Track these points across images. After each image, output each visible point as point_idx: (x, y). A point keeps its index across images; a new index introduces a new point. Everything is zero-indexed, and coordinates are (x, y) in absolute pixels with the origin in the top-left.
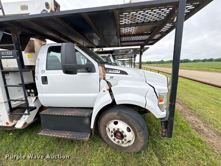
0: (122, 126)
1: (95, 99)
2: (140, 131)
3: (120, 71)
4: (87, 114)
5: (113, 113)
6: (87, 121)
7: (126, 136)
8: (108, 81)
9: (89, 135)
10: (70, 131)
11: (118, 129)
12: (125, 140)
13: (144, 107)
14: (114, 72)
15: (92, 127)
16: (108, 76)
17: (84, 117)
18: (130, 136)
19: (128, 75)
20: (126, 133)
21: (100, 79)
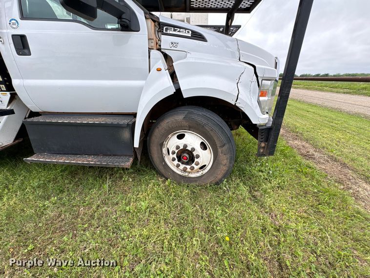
0: (192, 141)
1: (139, 91)
2: (224, 145)
4: (124, 121)
5: (178, 117)
6: (126, 134)
7: (198, 156)
8: (167, 52)
9: (131, 160)
10: (94, 155)
11: (185, 146)
12: (197, 164)
14: (179, 33)
15: (136, 144)
16: (166, 41)
17: (119, 127)
18: (205, 157)
19: (206, 41)
20: (199, 151)
21: (150, 49)
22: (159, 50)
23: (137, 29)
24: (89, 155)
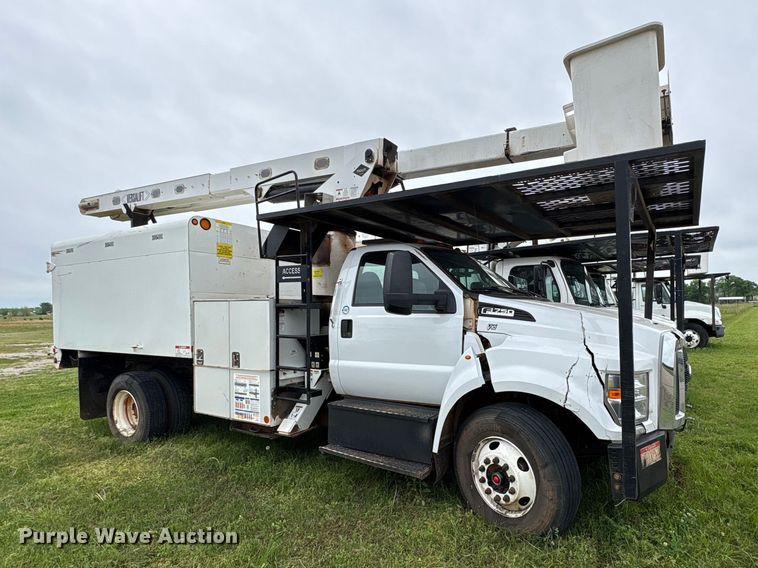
0: (508, 454)
1: (446, 379)
2: (546, 466)
3: (516, 310)
4: (425, 415)
5: (486, 418)
6: (426, 433)
7: (513, 479)
8: (484, 335)
9: (427, 469)
10: (386, 456)
11: (496, 460)
12: (513, 492)
13: (562, 404)
15: (435, 449)
16: (483, 323)
17: (417, 422)
18: (525, 483)
19: (534, 321)
20: (514, 470)
21: (464, 332)
22: (476, 332)
23: (453, 311)
24: (382, 455)
